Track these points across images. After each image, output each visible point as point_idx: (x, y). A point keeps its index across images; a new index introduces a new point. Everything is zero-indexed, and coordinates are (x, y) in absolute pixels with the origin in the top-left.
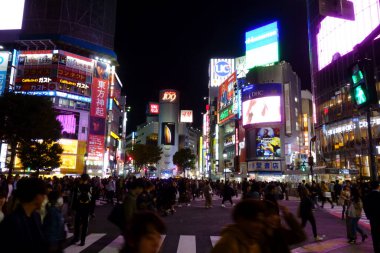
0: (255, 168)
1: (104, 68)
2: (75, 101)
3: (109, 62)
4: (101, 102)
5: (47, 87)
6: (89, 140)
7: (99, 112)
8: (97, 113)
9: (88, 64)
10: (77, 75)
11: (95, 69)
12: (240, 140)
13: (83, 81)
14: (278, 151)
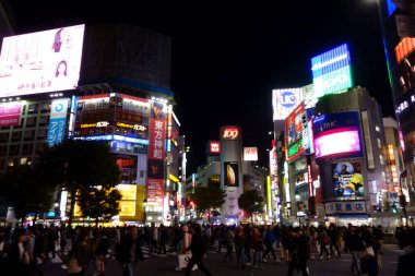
0: (334, 211)
1: (160, 107)
2: (133, 144)
3: (166, 101)
4: (158, 144)
5: (104, 131)
6: (148, 184)
7: (157, 154)
8: (155, 156)
9: (144, 105)
10: (134, 117)
11: (152, 110)
12: (314, 178)
13: (140, 123)
14: (361, 189)
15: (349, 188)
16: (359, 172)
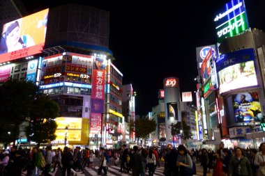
0: (236, 135)
1: (101, 61)
2: (79, 88)
3: (105, 56)
4: (99, 87)
5: (59, 80)
6: (91, 117)
7: (98, 95)
9: (89, 60)
10: (81, 69)
11: (95, 64)
12: (220, 109)
13: (85, 73)
14: (260, 116)
15: (248, 115)
16: (257, 100)
